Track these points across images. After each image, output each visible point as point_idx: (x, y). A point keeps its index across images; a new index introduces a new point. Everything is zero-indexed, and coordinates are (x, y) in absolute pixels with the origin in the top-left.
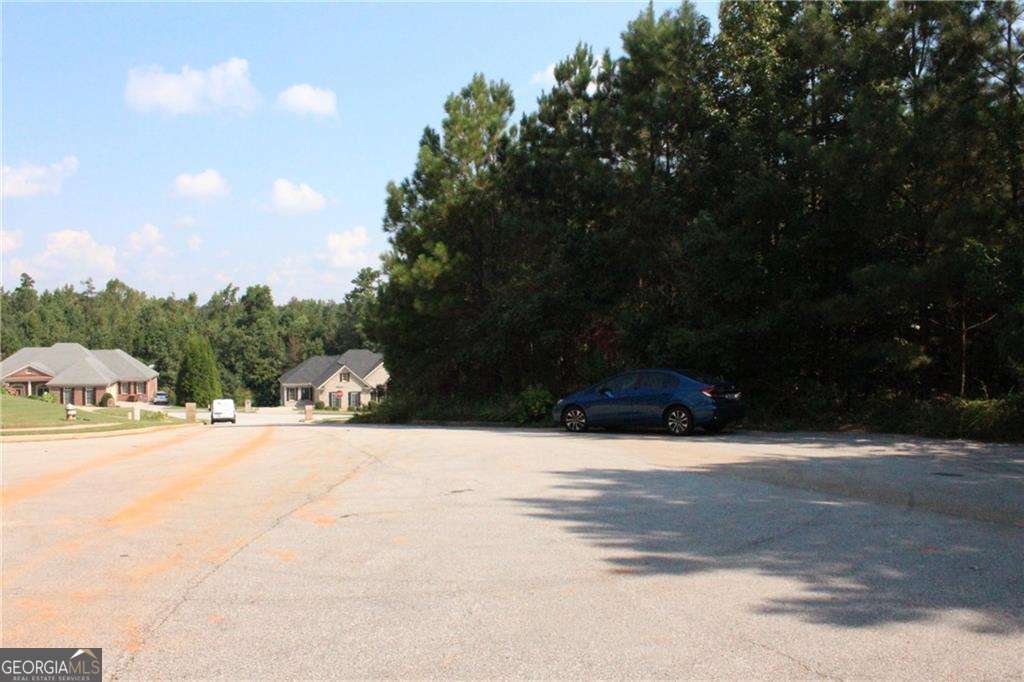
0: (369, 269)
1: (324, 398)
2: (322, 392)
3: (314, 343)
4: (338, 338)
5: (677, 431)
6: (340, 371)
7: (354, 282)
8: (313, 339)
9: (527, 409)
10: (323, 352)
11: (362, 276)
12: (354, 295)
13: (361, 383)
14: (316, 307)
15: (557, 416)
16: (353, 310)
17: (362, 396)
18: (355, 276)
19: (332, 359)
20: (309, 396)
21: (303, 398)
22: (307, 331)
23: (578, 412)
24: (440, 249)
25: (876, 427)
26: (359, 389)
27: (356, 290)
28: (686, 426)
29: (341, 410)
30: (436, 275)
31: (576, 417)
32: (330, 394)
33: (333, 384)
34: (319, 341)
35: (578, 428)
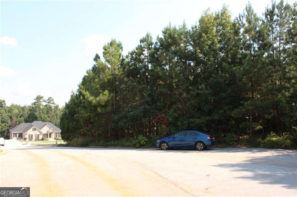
0: (40, 96)
1: (27, 136)
2: (26, 134)
3: (21, 119)
4: (29, 117)
5: (200, 149)
6: (33, 128)
7: (35, 99)
8: (20, 117)
9: (139, 142)
10: (24, 121)
11: (37, 98)
12: (34, 104)
13: (39, 132)
14: (18, 107)
15: (158, 145)
16: (34, 108)
17: (40, 136)
18: (35, 98)
19: (29, 124)
20: (21, 136)
21: (19, 137)
22: (18, 115)
23: (165, 144)
24: (106, 92)
25: (248, 146)
26: (38, 133)
27: (35, 102)
28: (202, 147)
29: (32, 140)
30: (106, 100)
31: (165, 145)
32: (29, 135)
33: (30, 132)
34: (22, 118)
35: (165, 149)
